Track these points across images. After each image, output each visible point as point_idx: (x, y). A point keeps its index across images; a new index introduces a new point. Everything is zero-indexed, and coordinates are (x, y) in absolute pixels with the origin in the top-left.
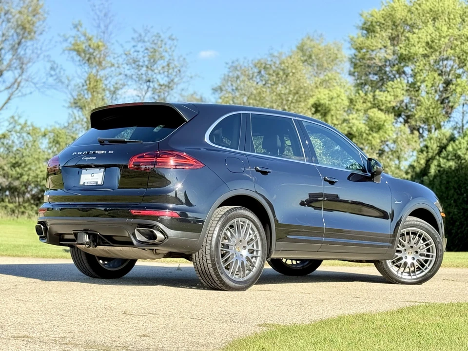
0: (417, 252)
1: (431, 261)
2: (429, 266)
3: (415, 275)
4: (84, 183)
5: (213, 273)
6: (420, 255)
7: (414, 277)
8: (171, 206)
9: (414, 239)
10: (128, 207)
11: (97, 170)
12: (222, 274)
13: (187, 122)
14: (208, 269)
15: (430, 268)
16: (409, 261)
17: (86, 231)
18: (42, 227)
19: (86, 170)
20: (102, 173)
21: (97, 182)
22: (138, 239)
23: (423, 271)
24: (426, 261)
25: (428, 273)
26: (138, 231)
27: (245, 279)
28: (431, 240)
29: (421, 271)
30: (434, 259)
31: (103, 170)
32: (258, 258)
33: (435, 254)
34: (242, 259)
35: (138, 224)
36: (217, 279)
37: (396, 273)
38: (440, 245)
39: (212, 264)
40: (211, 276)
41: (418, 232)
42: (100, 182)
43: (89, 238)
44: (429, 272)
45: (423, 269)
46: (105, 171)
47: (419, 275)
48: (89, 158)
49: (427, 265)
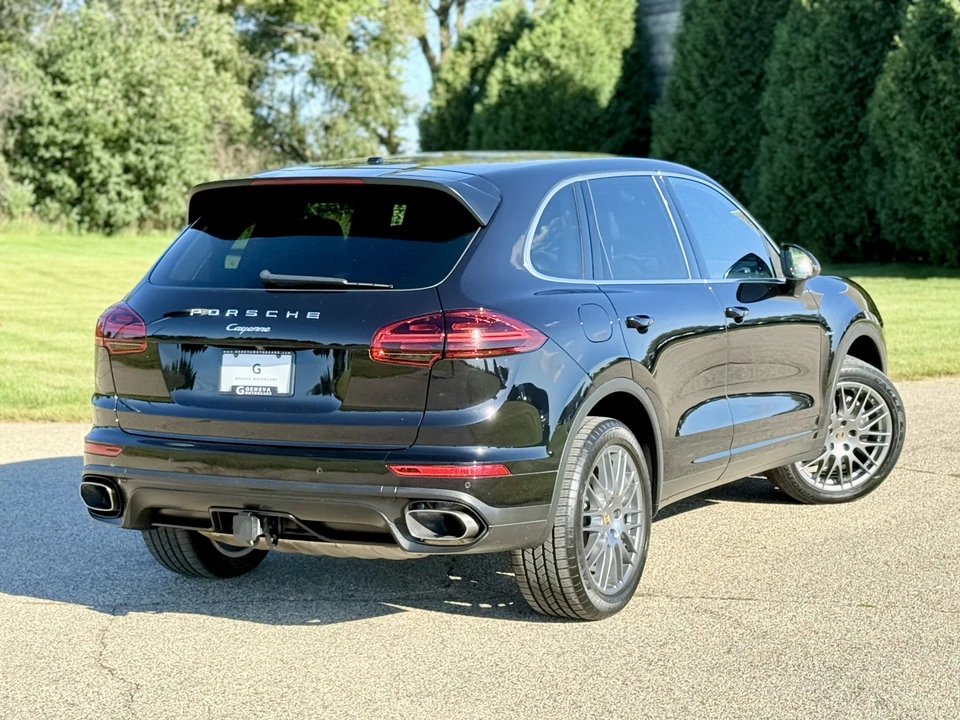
0: (853, 433)
1: (881, 449)
2: (876, 458)
3: (850, 481)
4: (234, 388)
5: (571, 590)
6: (861, 438)
7: (847, 486)
8: (480, 450)
9: (849, 404)
10: (381, 457)
11: (272, 357)
12: (589, 588)
13: (483, 227)
14: (559, 580)
15: (879, 463)
16: (839, 452)
17: (252, 509)
18: (109, 490)
19: (236, 355)
20: (288, 367)
21: (274, 389)
22: (413, 535)
23: (864, 472)
24: (870, 450)
25: (875, 475)
26: (414, 516)
27: (621, 584)
28: (883, 404)
29: (859, 471)
30: (887, 444)
31: (287, 358)
32: (638, 529)
33: (889, 434)
34: (616, 542)
35: (411, 499)
36: (577, 601)
37: (812, 482)
38: (899, 414)
39: (571, 570)
40: (563, 595)
41: (857, 390)
42: (283, 388)
43: (262, 526)
44: (879, 472)
45: (865, 466)
46: (295, 361)
47: (857, 481)
48: (249, 329)
49: (872, 457)
